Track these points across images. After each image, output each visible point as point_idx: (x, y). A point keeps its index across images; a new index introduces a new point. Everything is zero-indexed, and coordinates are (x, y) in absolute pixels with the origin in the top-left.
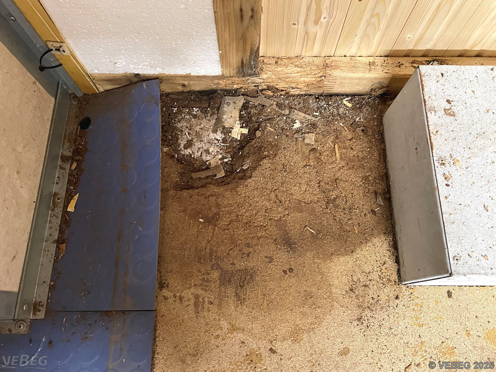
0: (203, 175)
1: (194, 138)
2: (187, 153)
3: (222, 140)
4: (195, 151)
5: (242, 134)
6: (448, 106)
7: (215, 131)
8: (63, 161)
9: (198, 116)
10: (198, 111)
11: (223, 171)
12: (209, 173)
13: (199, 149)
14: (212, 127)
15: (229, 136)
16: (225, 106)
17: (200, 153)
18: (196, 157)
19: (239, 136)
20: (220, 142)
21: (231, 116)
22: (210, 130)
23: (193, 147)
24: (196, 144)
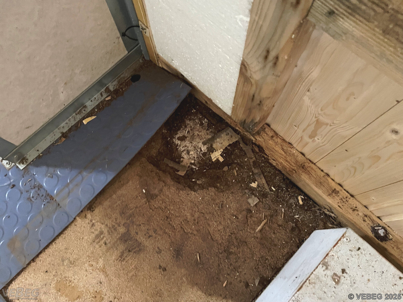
0: (171, 164)
1: (188, 137)
2: (176, 143)
3: (204, 153)
4: (182, 146)
5: (218, 160)
6: (339, 273)
7: (204, 144)
8: (105, 91)
9: (204, 125)
10: (206, 122)
11: (185, 172)
12: (176, 167)
13: (186, 146)
14: (205, 139)
15: (209, 153)
16: (225, 133)
17: (184, 149)
18: (179, 149)
19: (215, 159)
20: (201, 152)
21: (222, 143)
22: (202, 141)
23: (183, 142)
24: (187, 142)
